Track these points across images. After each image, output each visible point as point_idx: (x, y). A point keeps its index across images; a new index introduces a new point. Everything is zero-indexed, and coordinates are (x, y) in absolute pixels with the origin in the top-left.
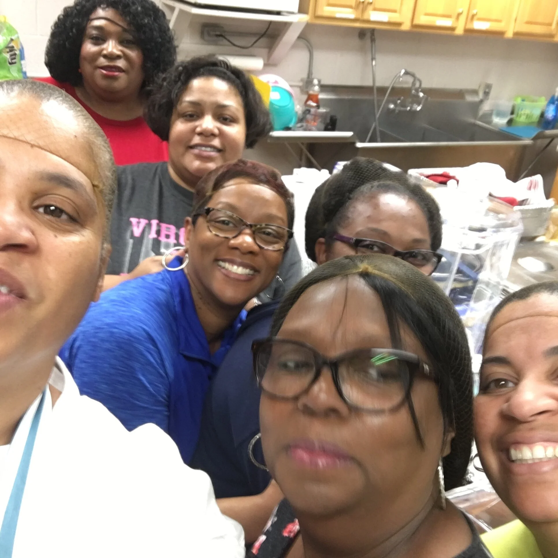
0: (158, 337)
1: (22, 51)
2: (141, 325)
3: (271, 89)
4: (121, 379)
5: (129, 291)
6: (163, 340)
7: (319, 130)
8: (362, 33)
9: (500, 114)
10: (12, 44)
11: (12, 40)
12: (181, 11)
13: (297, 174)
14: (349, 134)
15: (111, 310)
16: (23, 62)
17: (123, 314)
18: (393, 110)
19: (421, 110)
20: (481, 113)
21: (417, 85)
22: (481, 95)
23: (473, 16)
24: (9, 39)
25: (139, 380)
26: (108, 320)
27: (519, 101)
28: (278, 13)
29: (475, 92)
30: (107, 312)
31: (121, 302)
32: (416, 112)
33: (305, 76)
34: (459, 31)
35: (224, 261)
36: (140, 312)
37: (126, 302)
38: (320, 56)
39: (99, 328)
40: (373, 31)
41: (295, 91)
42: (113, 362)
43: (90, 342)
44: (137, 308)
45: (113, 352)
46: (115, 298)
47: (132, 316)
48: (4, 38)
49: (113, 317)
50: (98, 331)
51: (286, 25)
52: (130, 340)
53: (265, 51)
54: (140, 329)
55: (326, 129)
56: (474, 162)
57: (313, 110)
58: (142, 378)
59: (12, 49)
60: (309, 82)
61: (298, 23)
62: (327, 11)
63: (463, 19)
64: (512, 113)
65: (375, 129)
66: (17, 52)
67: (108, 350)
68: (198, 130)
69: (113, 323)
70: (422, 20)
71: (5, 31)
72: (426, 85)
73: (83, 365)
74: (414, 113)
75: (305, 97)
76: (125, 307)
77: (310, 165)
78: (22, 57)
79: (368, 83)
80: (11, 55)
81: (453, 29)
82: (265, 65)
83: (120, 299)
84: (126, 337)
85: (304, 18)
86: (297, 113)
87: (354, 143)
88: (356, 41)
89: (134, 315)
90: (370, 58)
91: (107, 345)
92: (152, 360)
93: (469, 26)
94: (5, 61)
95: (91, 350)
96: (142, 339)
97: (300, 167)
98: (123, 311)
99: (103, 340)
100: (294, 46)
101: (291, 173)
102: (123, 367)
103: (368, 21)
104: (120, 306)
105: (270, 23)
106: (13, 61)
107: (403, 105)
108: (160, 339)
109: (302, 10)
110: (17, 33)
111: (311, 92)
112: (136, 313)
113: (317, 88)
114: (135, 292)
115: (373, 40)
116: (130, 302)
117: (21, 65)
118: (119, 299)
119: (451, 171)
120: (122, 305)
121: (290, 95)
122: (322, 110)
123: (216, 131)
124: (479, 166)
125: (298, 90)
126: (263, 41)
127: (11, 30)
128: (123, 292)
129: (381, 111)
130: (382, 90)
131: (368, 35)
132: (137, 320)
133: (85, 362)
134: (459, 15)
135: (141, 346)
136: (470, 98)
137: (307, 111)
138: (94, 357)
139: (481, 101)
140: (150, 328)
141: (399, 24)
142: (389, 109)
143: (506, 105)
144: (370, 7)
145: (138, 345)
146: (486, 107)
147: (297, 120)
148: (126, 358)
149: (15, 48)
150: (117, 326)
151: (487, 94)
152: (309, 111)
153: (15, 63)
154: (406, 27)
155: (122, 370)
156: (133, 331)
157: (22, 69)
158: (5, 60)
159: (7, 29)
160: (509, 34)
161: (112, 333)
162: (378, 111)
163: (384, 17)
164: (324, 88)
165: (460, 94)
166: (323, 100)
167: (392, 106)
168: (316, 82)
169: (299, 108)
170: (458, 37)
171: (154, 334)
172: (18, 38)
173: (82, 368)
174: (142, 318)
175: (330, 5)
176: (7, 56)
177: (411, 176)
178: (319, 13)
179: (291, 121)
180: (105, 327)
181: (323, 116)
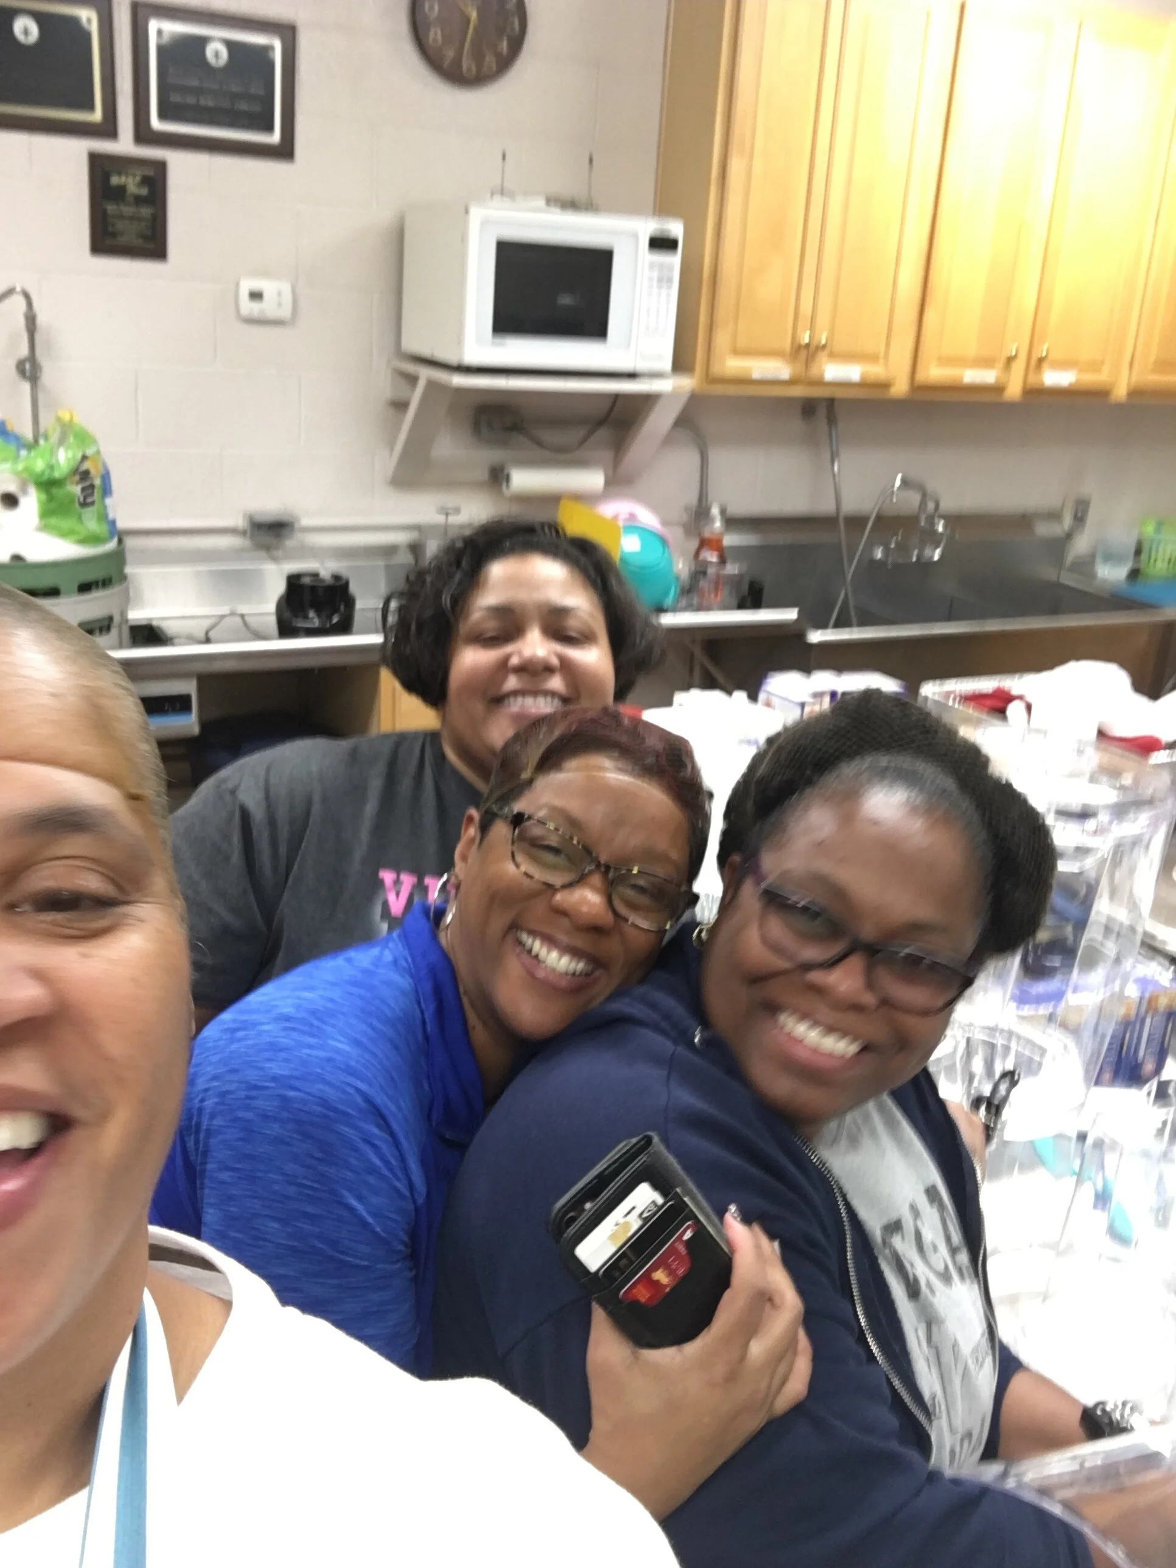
0: (389, 1104)
1: (106, 477)
2: (350, 1080)
3: (622, 530)
4: (310, 1209)
5: (321, 992)
6: (400, 1109)
7: (725, 607)
8: (809, 408)
9: (1111, 557)
10: (87, 465)
11: (84, 458)
12: (431, 385)
13: (681, 705)
14: (790, 615)
15: (285, 1041)
16: (108, 501)
17: (309, 1055)
18: (881, 563)
19: (942, 557)
20: (1070, 558)
21: (931, 506)
22: (1067, 521)
23: (1041, 361)
24: (79, 455)
25: (351, 1209)
26: (276, 1068)
27: (1149, 529)
28: (632, 376)
29: (1054, 516)
30: (274, 1047)
31: (303, 1021)
32: (931, 564)
33: (693, 499)
34: (1014, 390)
35: (533, 933)
36: (347, 1048)
37: (316, 1022)
38: (722, 460)
39: (256, 1087)
40: (831, 402)
41: (675, 535)
42: (291, 1168)
43: (236, 1119)
44: (342, 1039)
45: (288, 1144)
46: (288, 1010)
47: (329, 1060)
48: (70, 454)
49: (286, 1060)
50: (254, 1093)
51: (648, 400)
52: (326, 1117)
53: (608, 455)
54: (352, 1091)
55: (741, 606)
56: (1063, 661)
57: (711, 571)
58: (354, 1203)
59: (85, 475)
60: (701, 513)
61: (674, 394)
62: (733, 365)
63: (1019, 367)
64: (1138, 552)
65: (845, 602)
66: (97, 482)
67: (278, 1141)
68: (515, 661)
69: (291, 1077)
70: (934, 372)
71: (72, 439)
72: (949, 504)
73: (225, 1176)
74: (926, 566)
75: (694, 544)
76: (312, 1035)
77: (710, 684)
78: (107, 490)
79: (826, 506)
80: (83, 489)
81: (998, 389)
82: (608, 483)
83: (302, 1014)
84: (318, 1109)
85: (686, 383)
86: (678, 578)
87: (801, 636)
88: (796, 424)
89: (334, 1056)
90: (827, 456)
91: (275, 1129)
92: (377, 1162)
93: (1032, 380)
94: (72, 501)
95: (241, 1139)
96: (354, 1113)
97: (687, 687)
98: (310, 1047)
99: (265, 1117)
100: (668, 441)
101: (668, 703)
102: (312, 1181)
103: (820, 383)
104: (303, 1033)
105: (616, 397)
106: (89, 500)
107: (903, 548)
108: (393, 1108)
109: (681, 363)
110: (95, 442)
111: (707, 534)
112: (338, 1051)
113: (718, 524)
114: (336, 994)
115: (832, 420)
116: (324, 1022)
117: (105, 507)
118: (300, 1016)
119: (1014, 684)
120: (306, 1028)
121: (664, 541)
122: (732, 569)
123: (555, 661)
124: (1073, 669)
125: (679, 532)
126: (602, 434)
127: (84, 437)
128: (307, 995)
129: (856, 567)
130: (856, 522)
131: (822, 412)
132: (340, 1069)
133: (228, 1169)
134: (1010, 360)
135: (352, 1131)
136: (1043, 530)
137: (699, 572)
138: (250, 1157)
139: (1069, 536)
140: (370, 1084)
141: (885, 385)
142: (873, 562)
143: (1122, 537)
144: (823, 356)
145: (347, 1129)
146: (1081, 545)
147: (678, 590)
148: (318, 1159)
149: (93, 471)
150: (297, 1084)
151: (1080, 519)
152: (705, 573)
153: (93, 503)
154: (900, 388)
155: (312, 1188)
156: (331, 1094)
157: (106, 516)
158: (71, 498)
159: (76, 436)
160: (1121, 392)
161: (284, 1099)
162: (850, 565)
163: (852, 372)
164: (732, 523)
165: (1024, 521)
166: (732, 548)
167: (879, 554)
168: (715, 511)
169: (682, 567)
170: (1012, 406)
171: (380, 1099)
172: (98, 452)
173: (224, 1183)
174: (353, 1063)
175: (736, 352)
176: (76, 489)
177: (926, 698)
178: (716, 369)
179: (666, 593)
180: (272, 1085)
181: (735, 582)
